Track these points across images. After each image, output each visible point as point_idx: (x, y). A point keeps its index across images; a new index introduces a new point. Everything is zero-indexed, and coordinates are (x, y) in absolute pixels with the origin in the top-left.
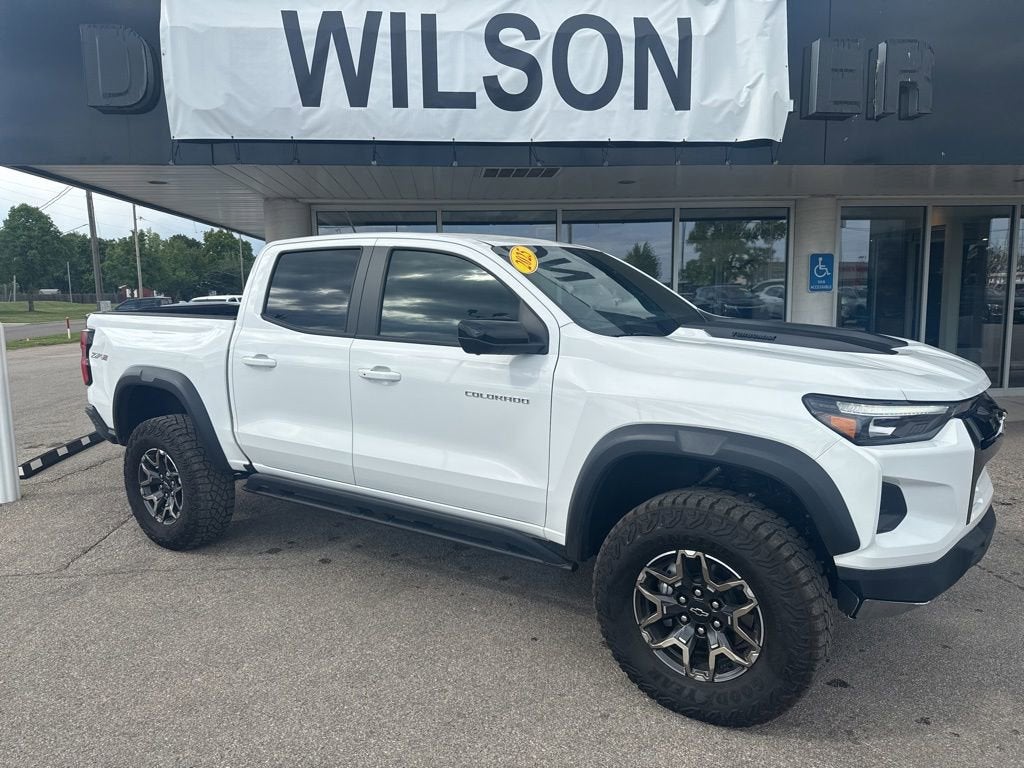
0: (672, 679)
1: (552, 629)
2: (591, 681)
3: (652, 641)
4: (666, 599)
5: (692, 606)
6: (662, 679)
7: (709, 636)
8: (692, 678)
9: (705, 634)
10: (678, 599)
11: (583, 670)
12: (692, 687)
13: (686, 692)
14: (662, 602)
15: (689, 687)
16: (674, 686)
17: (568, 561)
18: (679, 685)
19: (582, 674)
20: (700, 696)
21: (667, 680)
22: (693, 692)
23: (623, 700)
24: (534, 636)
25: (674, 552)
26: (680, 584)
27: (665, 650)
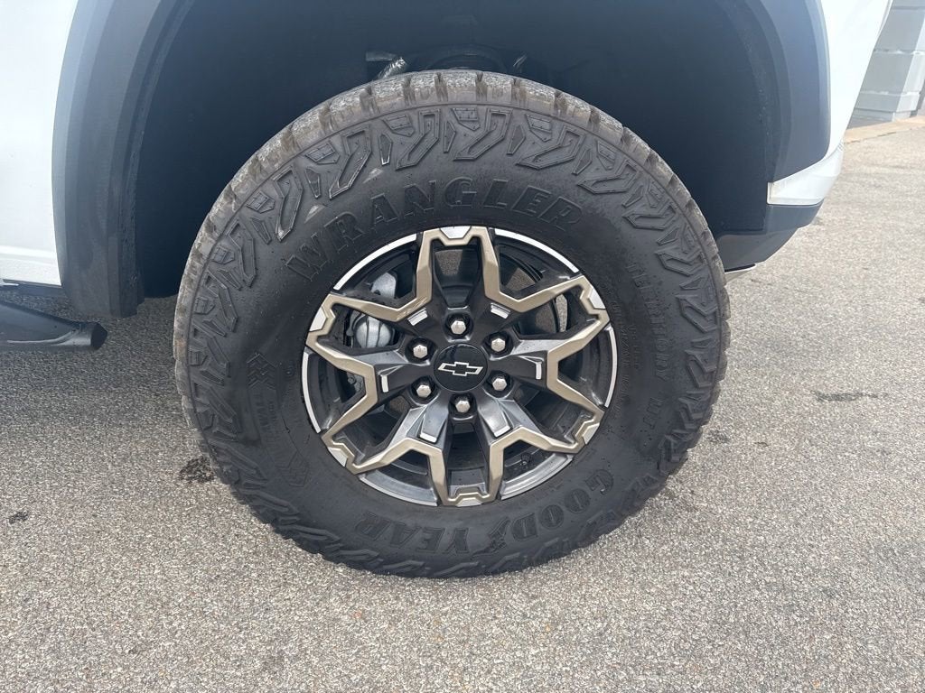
0: (410, 522)
1: (57, 477)
2: (199, 573)
3: (354, 462)
4: (382, 358)
5: (444, 359)
6: (390, 530)
7: (481, 410)
8: (453, 505)
9: (473, 409)
10: (409, 352)
11: (171, 553)
12: (459, 524)
13: (446, 539)
14: (377, 368)
15: (449, 527)
16: (419, 536)
17: (78, 326)
18: (426, 530)
19: (173, 566)
20: (477, 536)
21: (400, 528)
22: (461, 533)
23: (291, 593)
24: (15, 509)
25: (412, 238)
26: (423, 315)
27: (388, 470)
